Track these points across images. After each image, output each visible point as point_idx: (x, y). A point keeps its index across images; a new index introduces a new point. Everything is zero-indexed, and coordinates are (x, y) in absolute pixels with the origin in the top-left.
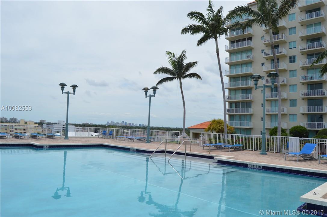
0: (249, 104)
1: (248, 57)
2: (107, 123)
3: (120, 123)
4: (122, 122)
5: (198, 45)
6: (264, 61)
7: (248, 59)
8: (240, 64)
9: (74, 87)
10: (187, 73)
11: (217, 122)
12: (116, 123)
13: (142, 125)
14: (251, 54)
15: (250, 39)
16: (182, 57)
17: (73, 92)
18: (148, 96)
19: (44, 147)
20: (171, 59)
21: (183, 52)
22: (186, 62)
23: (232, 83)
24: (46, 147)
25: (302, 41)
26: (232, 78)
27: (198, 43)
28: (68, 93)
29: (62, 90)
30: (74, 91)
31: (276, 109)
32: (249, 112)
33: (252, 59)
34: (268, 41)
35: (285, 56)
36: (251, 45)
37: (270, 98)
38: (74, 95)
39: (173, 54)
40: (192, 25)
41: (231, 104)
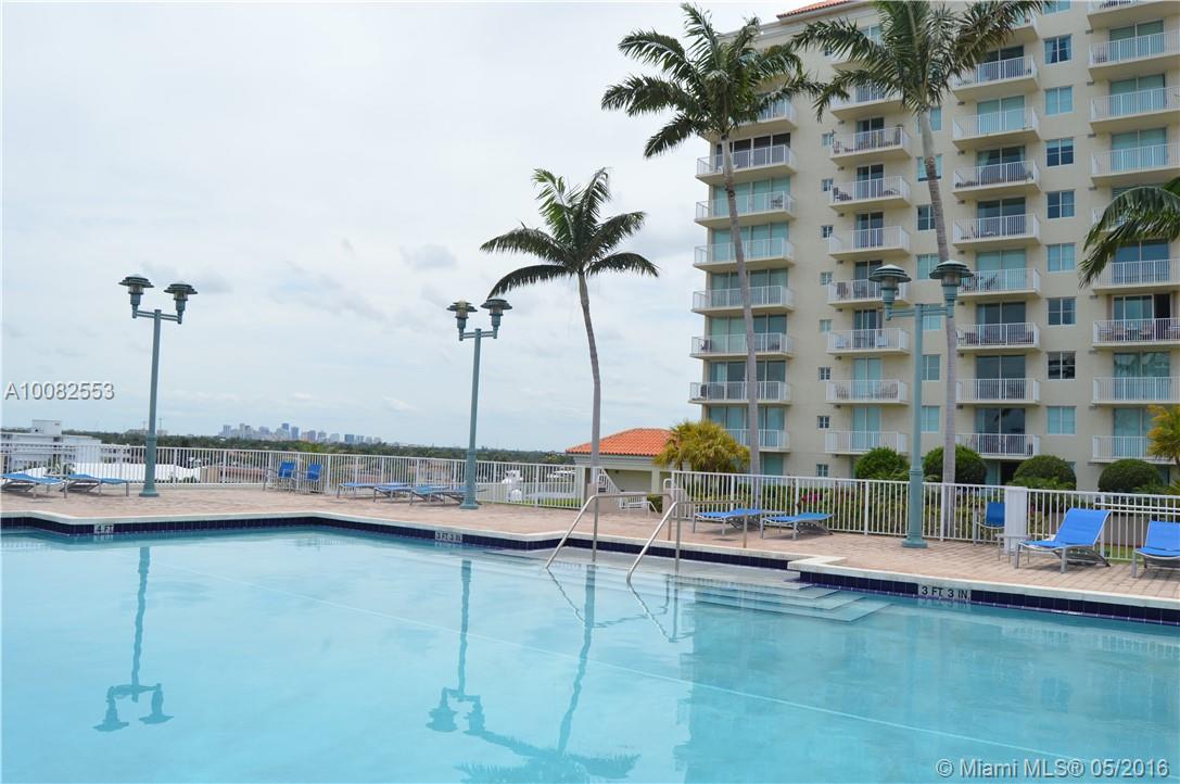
0: (774, 368)
1: (777, 203)
2: (221, 430)
3: (273, 430)
4: (280, 426)
5: (649, 154)
6: (832, 218)
7: (777, 210)
8: (747, 228)
9: (181, 292)
10: (607, 254)
11: (700, 432)
12: (257, 429)
13: (358, 437)
14: (788, 192)
15: (784, 139)
16: (594, 193)
17: (176, 313)
18: (470, 335)
19: (96, 528)
20: (552, 199)
21: (597, 176)
22: (604, 214)
23: (718, 291)
24: (103, 528)
25: (962, 156)
26: (718, 275)
27: (649, 147)
28: (157, 316)
29: (135, 303)
30: (180, 309)
31: (870, 387)
32: (776, 397)
33: (788, 211)
34: (847, 150)
35: (902, 206)
36: (787, 161)
37: (852, 350)
38: (180, 323)
39: (560, 182)
40: (641, 78)
41: (711, 365)
